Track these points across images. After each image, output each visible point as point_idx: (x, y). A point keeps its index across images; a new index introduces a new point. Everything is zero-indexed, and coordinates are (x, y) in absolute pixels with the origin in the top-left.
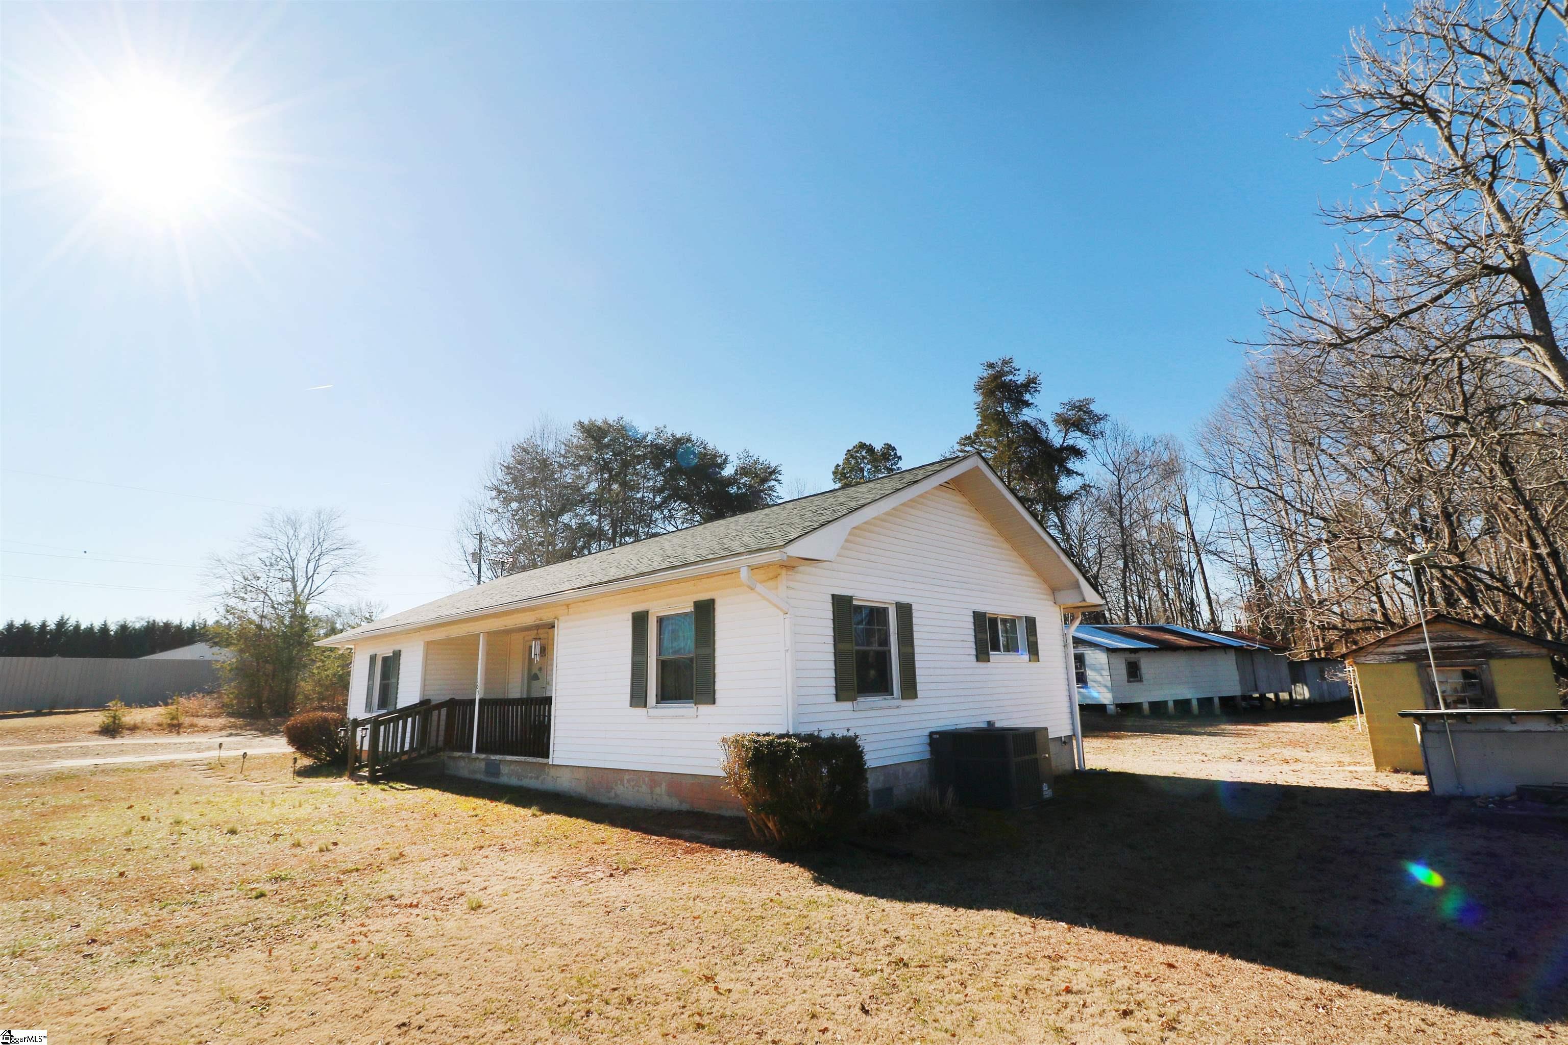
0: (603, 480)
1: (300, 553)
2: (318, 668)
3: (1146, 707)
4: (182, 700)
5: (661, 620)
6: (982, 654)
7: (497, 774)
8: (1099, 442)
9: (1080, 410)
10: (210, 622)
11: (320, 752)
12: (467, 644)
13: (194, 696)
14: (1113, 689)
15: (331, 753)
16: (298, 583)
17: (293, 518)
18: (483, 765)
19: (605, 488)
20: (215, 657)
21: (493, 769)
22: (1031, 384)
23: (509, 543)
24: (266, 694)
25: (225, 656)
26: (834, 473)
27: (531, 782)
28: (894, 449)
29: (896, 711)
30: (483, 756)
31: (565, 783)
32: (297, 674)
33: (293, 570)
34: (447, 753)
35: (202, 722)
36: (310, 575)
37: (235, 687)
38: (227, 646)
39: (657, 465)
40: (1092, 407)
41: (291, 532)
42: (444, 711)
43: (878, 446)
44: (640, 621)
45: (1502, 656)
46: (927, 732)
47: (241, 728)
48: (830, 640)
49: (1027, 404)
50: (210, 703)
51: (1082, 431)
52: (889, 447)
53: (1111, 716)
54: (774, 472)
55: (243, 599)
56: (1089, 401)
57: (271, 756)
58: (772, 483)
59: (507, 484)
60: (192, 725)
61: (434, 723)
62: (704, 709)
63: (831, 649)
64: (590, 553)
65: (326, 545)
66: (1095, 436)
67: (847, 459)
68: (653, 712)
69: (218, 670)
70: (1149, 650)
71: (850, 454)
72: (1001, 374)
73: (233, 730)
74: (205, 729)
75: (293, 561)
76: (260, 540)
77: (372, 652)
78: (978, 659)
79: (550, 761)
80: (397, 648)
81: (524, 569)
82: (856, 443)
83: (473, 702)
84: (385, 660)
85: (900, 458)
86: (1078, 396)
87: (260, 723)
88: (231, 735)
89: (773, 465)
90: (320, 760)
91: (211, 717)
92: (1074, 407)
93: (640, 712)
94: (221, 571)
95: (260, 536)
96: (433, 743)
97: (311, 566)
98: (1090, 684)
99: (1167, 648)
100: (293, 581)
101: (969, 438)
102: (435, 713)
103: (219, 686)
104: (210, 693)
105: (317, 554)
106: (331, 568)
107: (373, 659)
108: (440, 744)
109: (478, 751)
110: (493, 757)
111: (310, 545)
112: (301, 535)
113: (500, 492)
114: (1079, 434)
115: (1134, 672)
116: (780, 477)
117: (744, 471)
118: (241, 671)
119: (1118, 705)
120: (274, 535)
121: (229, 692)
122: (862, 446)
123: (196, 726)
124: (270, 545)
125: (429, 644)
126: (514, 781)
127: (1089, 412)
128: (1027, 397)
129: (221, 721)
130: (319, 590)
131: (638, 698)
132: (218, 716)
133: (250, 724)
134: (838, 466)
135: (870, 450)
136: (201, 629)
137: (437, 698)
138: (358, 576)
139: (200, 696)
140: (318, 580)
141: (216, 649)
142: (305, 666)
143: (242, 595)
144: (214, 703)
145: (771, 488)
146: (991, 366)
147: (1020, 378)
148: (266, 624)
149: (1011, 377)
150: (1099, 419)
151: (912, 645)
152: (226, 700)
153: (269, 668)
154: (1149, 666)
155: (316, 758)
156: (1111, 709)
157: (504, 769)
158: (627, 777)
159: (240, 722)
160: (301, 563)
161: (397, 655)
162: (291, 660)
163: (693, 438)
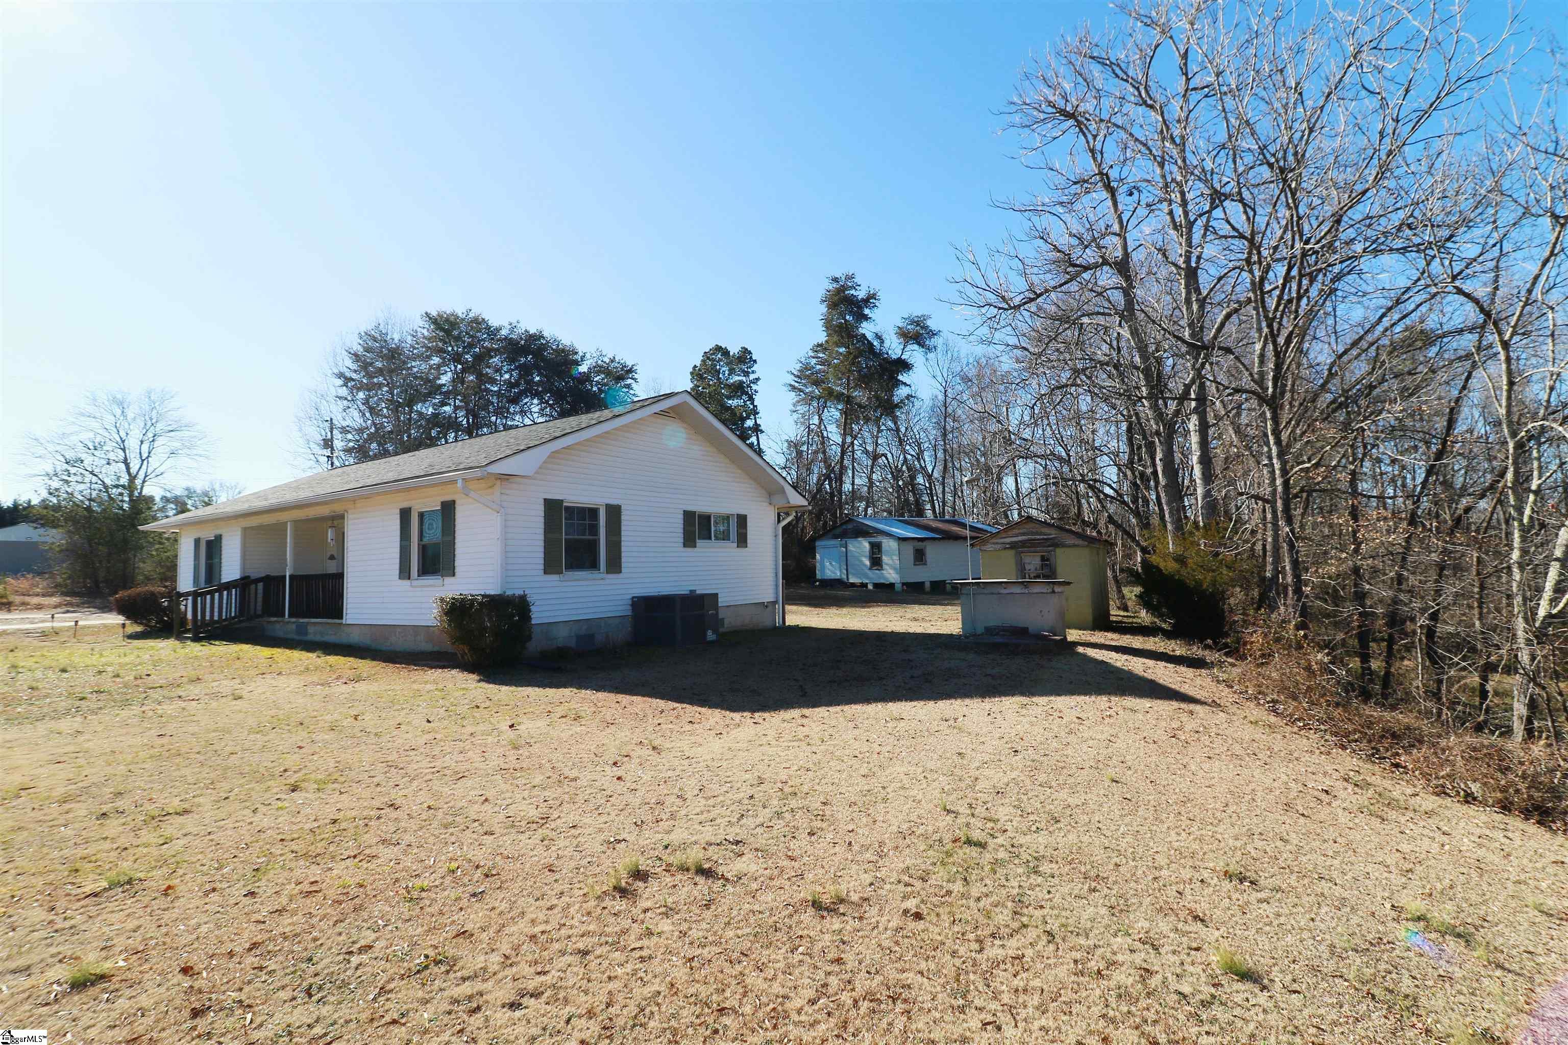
0: (456, 372)
1: (131, 433)
2: (157, 550)
3: (927, 585)
4: (9, 579)
5: (421, 515)
6: (689, 541)
7: (306, 634)
8: (931, 356)
9: (918, 325)
10: (35, 501)
11: (149, 621)
12: (278, 529)
13: (23, 576)
14: (900, 570)
15: (160, 621)
16: (131, 465)
17: (119, 396)
18: (294, 626)
19: (458, 379)
20: (43, 539)
21: (302, 630)
22: (870, 300)
23: (360, 431)
24: (102, 574)
25: (54, 537)
26: (692, 373)
27: (331, 638)
28: (750, 353)
29: (601, 582)
30: (293, 620)
31: (355, 637)
32: (135, 556)
33: (124, 450)
34: (266, 619)
35: (35, 600)
36: (144, 457)
37: (67, 568)
38: (55, 527)
39: (511, 360)
40: (929, 323)
41: (118, 412)
42: (260, 586)
43: (734, 350)
44: (405, 514)
45: (1064, 546)
46: (630, 597)
47: (78, 606)
48: (542, 531)
49: (866, 318)
50: (42, 584)
51: (919, 344)
52: (745, 351)
53: (898, 593)
54: (630, 371)
55: (67, 482)
56: (925, 318)
57: (105, 626)
58: (629, 381)
59: (355, 371)
60: (24, 604)
61: (252, 595)
62: (448, 580)
63: (542, 537)
64: (447, 442)
65: (160, 426)
66: (929, 349)
67: (703, 361)
68: (415, 583)
69: (46, 551)
70: (934, 539)
71: (707, 356)
72: (843, 288)
73: (70, 607)
74: (39, 607)
75: (123, 441)
76: (82, 418)
77: (196, 536)
78: (685, 545)
79: (344, 621)
80: (218, 532)
81: (375, 457)
82: (712, 345)
83: (285, 577)
84: (209, 544)
85: (755, 361)
86: (917, 312)
87: (98, 601)
88: (68, 612)
89: (629, 363)
90: (151, 627)
91: (44, 596)
92: (913, 322)
93: (406, 583)
94: (41, 451)
95: (83, 415)
96: (252, 612)
97: (145, 448)
98: (885, 566)
99: (949, 537)
100: (126, 462)
101: (819, 345)
102: (253, 587)
103: (50, 566)
104: (40, 573)
105: (150, 435)
106: (168, 450)
107: (197, 542)
108: (259, 612)
109: (290, 616)
110: (302, 620)
111: (142, 425)
112: (130, 415)
113: (348, 380)
114: (916, 347)
115: (920, 557)
116: (636, 376)
117: (599, 369)
118: (70, 551)
119: (903, 584)
120: (98, 415)
121: (62, 572)
122: (718, 349)
123: (28, 604)
124: (95, 425)
125: (245, 530)
126: (318, 638)
127: (925, 327)
128: (866, 311)
129: (55, 600)
130: (158, 472)
131: (404, 572)
132: (51, 595)
133: (88, 603)
134: (695, 366)
135: (726, 353)
136: (25, 509)
137: (254, 575)
138: (201, 459)
139: (30, 576)
140: (154, 462)
141: (41, 531)
142: (142, 548)
143: (66, 478)
144: (45, 583)
145: (629, 386)
146: (835, 280)
147: (861, 294)
148: (95, 507)
149: (853, 292)
150: (932, 334)
151: (619, 534)
152: (59, 580)
153: (103, 550)
154: (932, 551)
155: (146, 625)
156: (898, 587)
157: (311, 629)
158: (399, 630)
159: (75, 600)
160: (132, 444)
161: (219, 538)
162: (125, 541)
163: (546, 334)
